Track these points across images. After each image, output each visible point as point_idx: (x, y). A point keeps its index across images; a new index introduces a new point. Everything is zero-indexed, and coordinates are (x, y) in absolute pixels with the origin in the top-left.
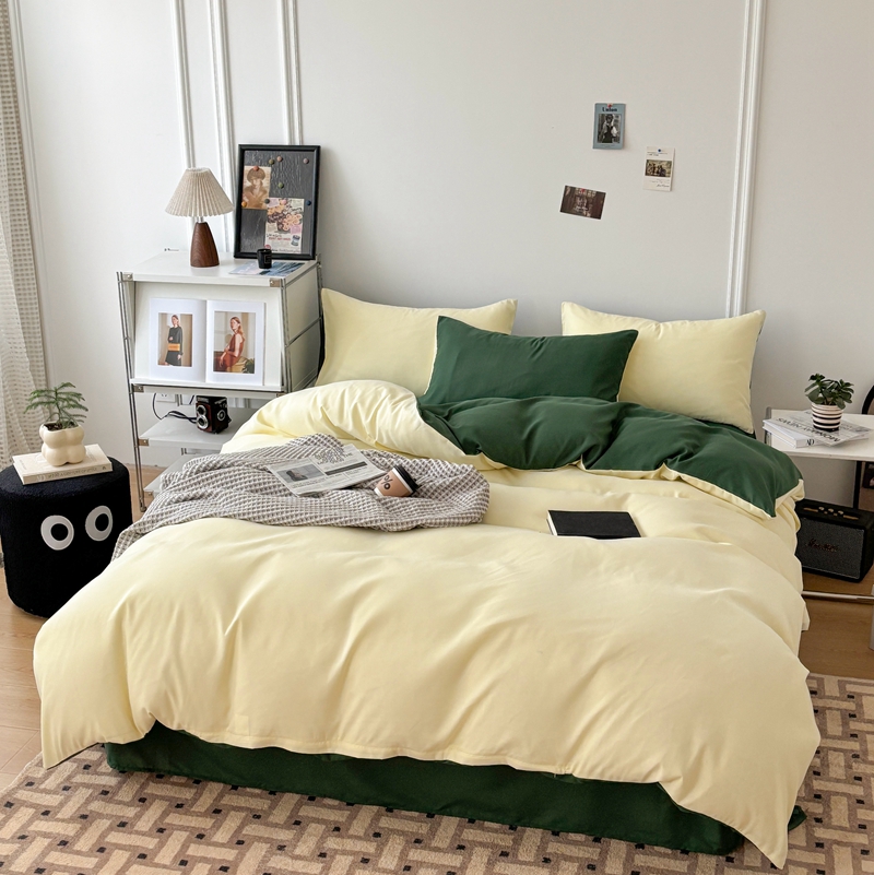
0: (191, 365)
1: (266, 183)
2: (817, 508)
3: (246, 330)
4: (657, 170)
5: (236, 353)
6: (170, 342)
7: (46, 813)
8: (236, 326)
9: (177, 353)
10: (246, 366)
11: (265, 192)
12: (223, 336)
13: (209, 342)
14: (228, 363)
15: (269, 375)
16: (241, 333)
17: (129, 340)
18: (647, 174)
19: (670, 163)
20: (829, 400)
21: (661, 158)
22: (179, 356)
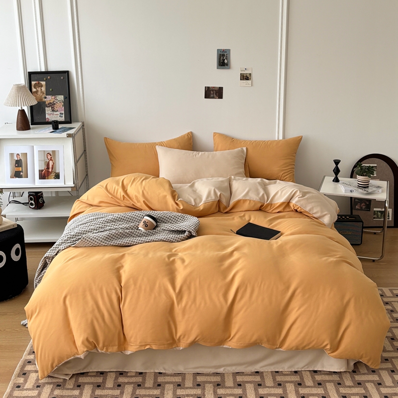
0: (27, 177)
1: (44, 89)
4: (245, 77)
5: (50, 170)
6: (16, 167)
8: (49, 157)
10: (55, 176)
11: (44, 93)
12: (43, 163)
14: (46, 175)
16: (52, 160)
18: (241, 80)
19: (250, 74)
21: (246, 72)
22: (21, 173)
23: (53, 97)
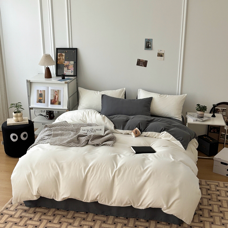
0: (45, 103)
1: (64, 57)
3: (59, 94)
5: (56, 100)
6: (39, 97)
7: (11, 216)
8: (56, 93)
9: (41, 100)
10: (59, 103)
11: (63, 60)
13: (49, 97)
14: (54, 102)
16: (57, 95)
18: (158, 56)
20: (201, 110)
21: (161, 52)
23: (68, 62)
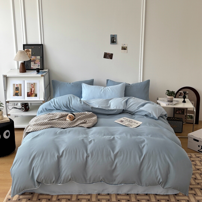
0: (21, 96)
1: (30, 53)
2: (171, 118)
3: (35, 87)
4: (124, 48)
5: (33, 92)
6: (16, 90)
8: (32, 86)
9: (18, 93)
10: (35, 95)
11: (30, 55)
12: (29, 89)
13: (25, 90)
14: (30, 95)
15: (41, 97)
16: (33, 88)
17: (6, 90)
18: (122, 49)
19: (126, 47)
20: (171, 95)
21: (125, 46)
22: (18, 94)
23: (35, 57)
